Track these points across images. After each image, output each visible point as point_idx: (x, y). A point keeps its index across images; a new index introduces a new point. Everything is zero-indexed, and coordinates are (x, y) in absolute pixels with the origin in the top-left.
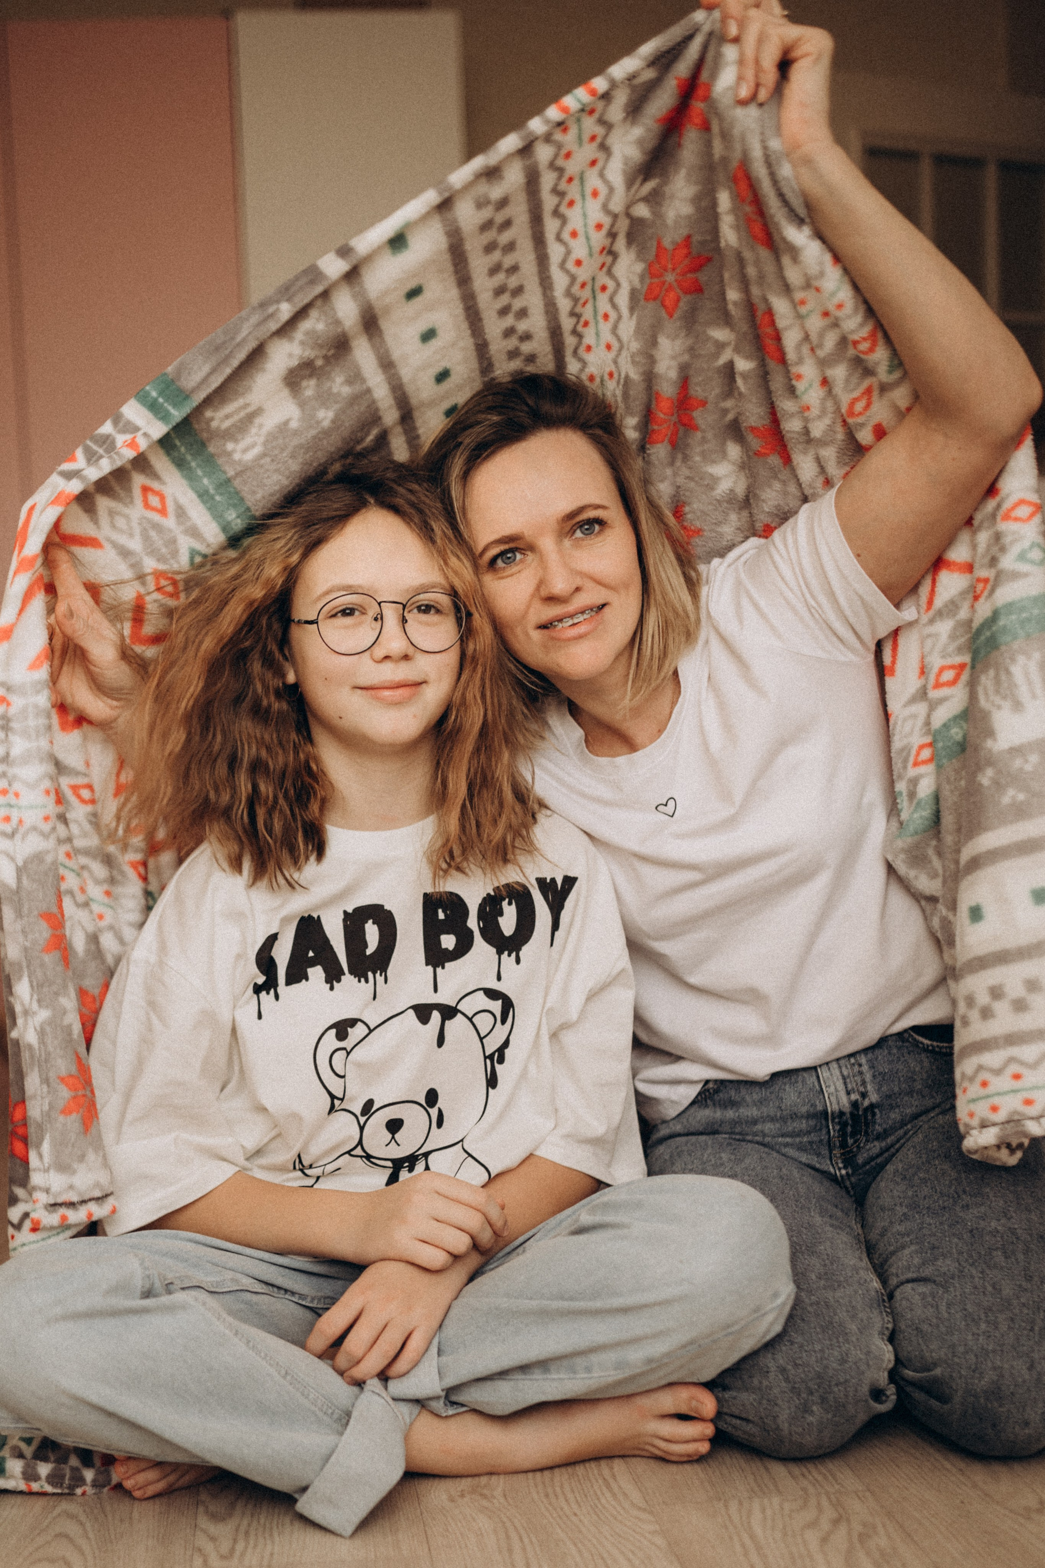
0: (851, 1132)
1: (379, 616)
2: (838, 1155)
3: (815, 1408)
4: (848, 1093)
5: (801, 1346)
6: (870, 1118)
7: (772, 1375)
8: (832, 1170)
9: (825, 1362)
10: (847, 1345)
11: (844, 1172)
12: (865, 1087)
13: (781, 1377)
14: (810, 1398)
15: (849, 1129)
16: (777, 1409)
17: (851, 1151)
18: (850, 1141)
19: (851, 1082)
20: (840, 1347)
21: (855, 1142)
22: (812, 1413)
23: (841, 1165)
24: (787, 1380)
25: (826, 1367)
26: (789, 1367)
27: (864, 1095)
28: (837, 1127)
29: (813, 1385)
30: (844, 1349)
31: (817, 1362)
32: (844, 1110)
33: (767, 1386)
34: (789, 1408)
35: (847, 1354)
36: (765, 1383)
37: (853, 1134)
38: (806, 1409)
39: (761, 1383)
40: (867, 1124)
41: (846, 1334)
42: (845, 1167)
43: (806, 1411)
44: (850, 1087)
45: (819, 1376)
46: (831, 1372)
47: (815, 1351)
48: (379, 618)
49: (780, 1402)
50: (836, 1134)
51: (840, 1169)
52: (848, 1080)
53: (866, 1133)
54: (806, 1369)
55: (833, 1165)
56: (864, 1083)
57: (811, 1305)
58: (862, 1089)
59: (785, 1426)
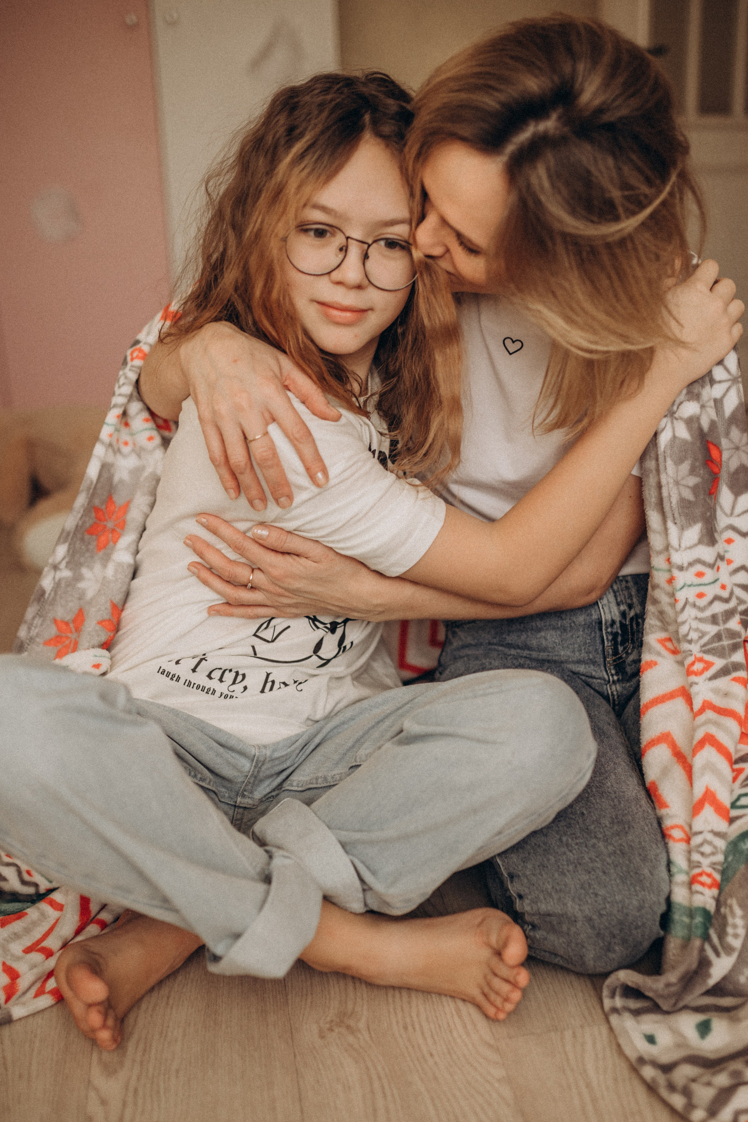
0: (621, 641)
1: (344, 248)
2: (611, 662)
3: (617, 948)
4: (618, 604)
5: (605, 899)
6: (635, 627)
7: (579, 924)
8: (606, 677)
9: (625, 911)
10: (643, 893)
11: (615, 678)
12: (632, 599)
13: (587, 925)
14: (612, 940)
15: (619, 639)
16: (584, 950)
17: (621, 658)
18: (620, 648)
19: (620, 595)
20: (637, 895)
21: (625, 649)
22: (614, 952)
23: (613, 672)
24: (593, 927)
25: (627, 915)
26: (595, 917)
27: (630, 606)
28: (610, 638)
29: (616, 932)
30: (640, 896)
31: (618, 911)
32: (614, 618)
33: (575, 933)
34: (595, 950)
35: (643, 901)
36: (573, 929)
37: (623, 643)
38: (609, 949)
39: (569, 929)
40: (633, 634)
41: (641, 881)
42: (617, 674)
43: (609, 950)
44: (619, 600)
45: (621, 923)
46: (630, 918)
47: (617, 903)
48: (344, 249)
49: (586, 945)
50: (610, 644)
51: (612, 675)
52: (618, 594)
53: (632, 640)
54: (609, 918)
55: (606, 671)
56: (630, 596)
57: (610, 855)
58: (629, 601)
59: (591, 963)
